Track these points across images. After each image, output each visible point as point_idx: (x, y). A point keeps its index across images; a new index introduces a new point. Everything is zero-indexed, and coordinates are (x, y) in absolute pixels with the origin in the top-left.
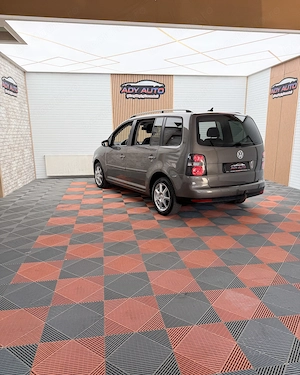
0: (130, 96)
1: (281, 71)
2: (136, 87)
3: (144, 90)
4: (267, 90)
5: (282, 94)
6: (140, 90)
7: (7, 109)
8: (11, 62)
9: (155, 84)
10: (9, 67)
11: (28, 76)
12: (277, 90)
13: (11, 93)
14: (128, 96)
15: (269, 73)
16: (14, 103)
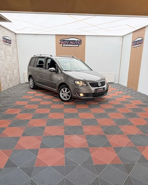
0: (65, 45)
1: (137, 34)
2: (68, 41)
3: (71, 42)
4: (131, 43)
5: (137, 46)
6: (69, 42)
7: (5, 51)
8: (8, 30)
9: (76, 40)
10: (7, 32)
11: (17, 35)
12: (135, 43)
13: (8, 44)
14: (64, 45)
15: (132, 34)
16: (9, 48)
